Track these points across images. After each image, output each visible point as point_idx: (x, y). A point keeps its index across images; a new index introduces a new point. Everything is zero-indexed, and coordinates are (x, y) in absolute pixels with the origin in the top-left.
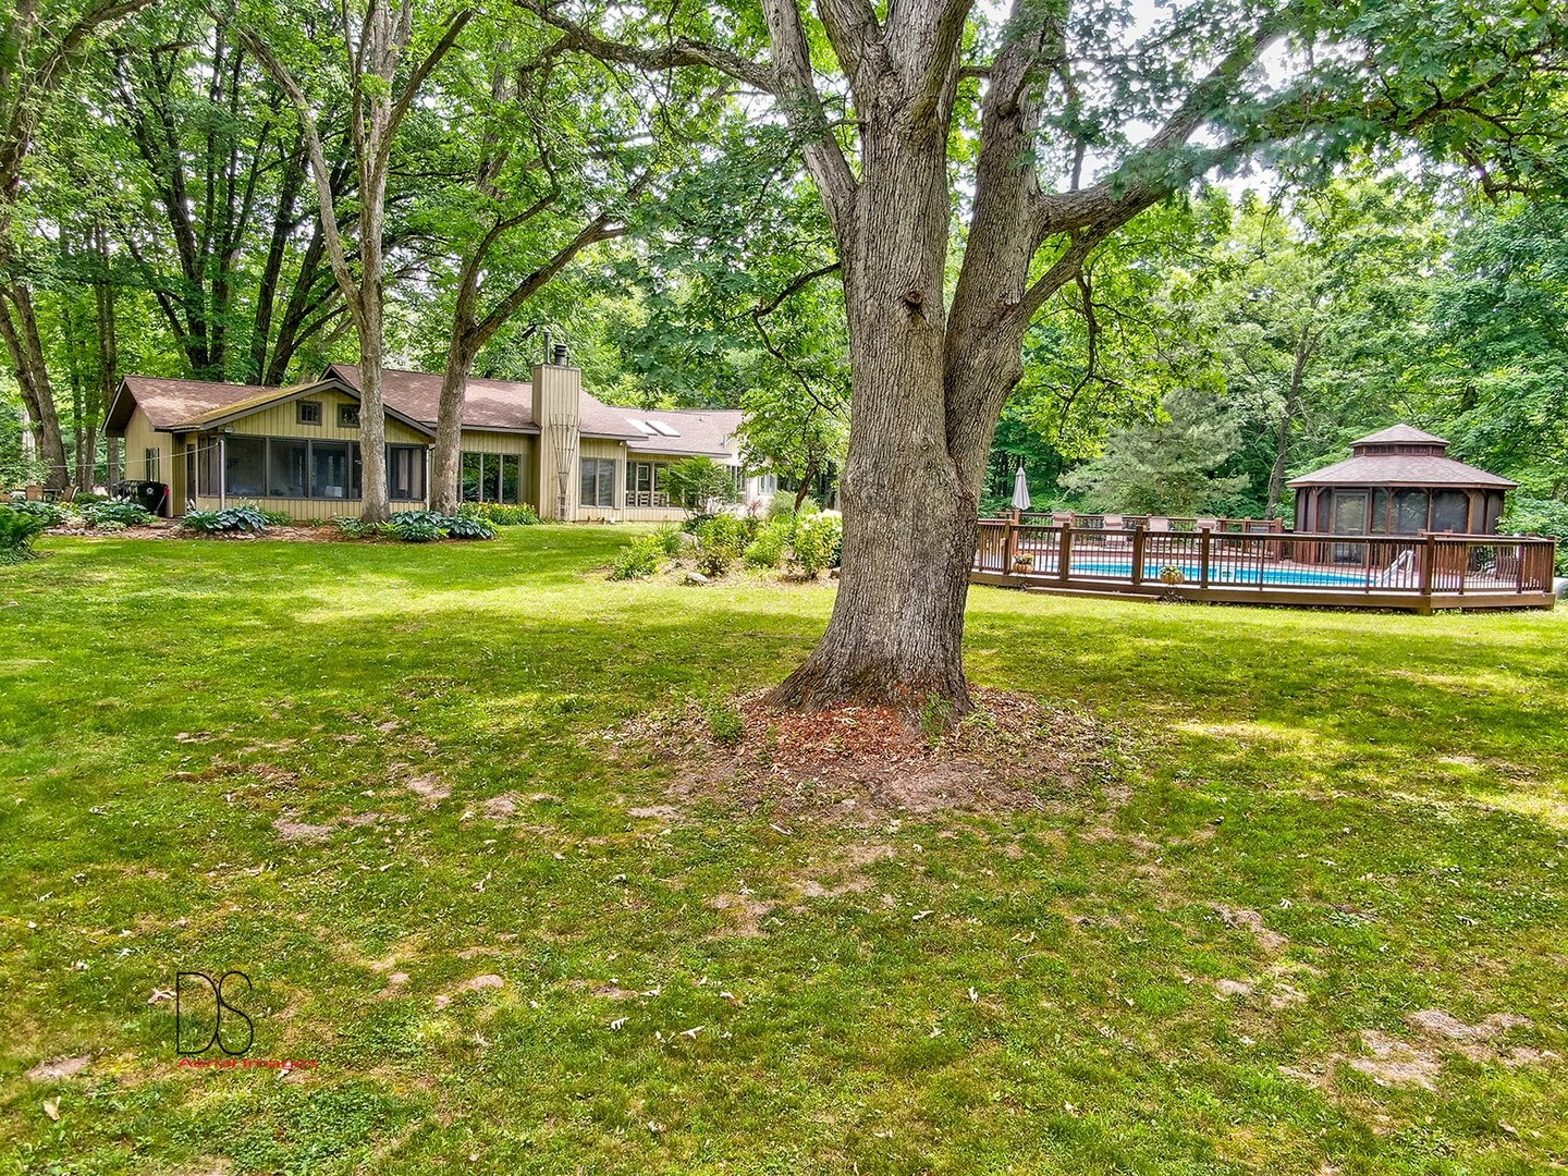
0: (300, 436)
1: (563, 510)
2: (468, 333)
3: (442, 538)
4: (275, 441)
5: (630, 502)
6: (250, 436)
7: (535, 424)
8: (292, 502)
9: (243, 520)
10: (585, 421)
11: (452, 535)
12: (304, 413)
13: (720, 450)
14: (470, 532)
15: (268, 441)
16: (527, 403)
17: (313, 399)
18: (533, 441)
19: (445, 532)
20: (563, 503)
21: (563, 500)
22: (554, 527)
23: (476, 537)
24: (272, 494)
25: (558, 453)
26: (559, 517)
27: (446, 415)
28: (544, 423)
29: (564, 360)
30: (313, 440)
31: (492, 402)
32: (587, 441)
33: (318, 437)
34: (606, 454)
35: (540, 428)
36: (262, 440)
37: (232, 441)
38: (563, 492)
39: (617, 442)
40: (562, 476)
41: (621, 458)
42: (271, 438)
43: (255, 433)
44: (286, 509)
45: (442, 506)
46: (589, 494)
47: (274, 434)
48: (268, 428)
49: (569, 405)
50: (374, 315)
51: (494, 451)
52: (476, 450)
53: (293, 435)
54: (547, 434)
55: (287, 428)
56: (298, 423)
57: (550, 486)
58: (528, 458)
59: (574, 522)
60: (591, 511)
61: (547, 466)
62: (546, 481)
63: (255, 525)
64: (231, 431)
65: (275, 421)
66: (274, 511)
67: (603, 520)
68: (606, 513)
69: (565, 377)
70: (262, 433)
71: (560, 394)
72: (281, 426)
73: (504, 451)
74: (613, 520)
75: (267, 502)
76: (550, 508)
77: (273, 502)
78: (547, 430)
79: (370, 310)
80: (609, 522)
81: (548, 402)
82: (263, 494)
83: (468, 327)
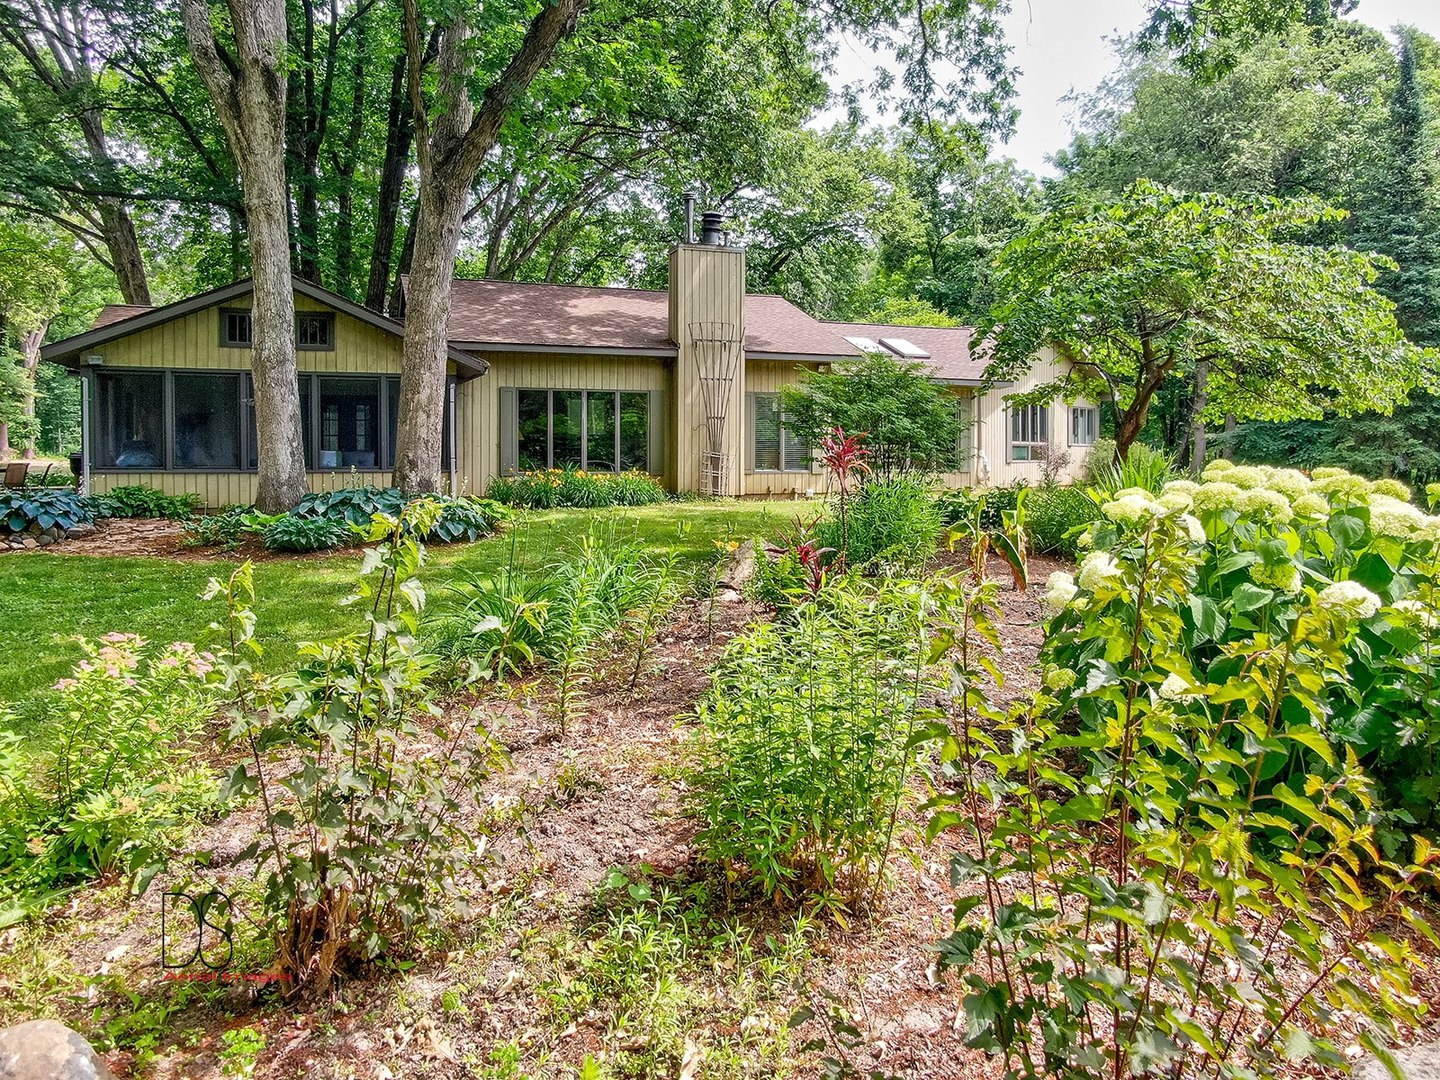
0: (224, 367)
1: (715, 479)
4: (183, 377)
6: (137, 370)
7: (672, 342)
8: (212, 479)
10: (757, 334)
12: (233, 328)
15: (169, 378)
17: (248, 305)
18: (669, 365)
20: (716, 467)
21: (715, 462)
22: (699, 508)
24: (174, 464)
25: (707, 387)
26: (710, 490)
28: (683, 338)
32: (760, 365)
35: (675, 346)
36: (156, 377)
37: (105, 378)
38: (715, 445)
40: (716, 423)
42: (174, 371)
43: (146, 364)
44: (201, 491)
46: (766, 452)
47: (180, 365)
48: (169, 356)
49: (725, 308)
50: (259, 126)
51: (606, 388)
52: (575, 386)
53: (213, 366)
54: (689, 356)
55: (202, 354)
56: (222, 345)
57: (695, 440)
58: (662, 397)
59: (738, 497)
60: (769, 479)
61: (688, 408)
62: (688, 433)
63: (45, 522)
64: (100, 362)
65: (180, 344)
66: (180, 493)
67: (793, 492)
68: (799, 481)
69: (718, 264)
70: (158, 364)
71: (711, 292)
72: (191, 351)
73: (622, 387)
74: (810, 492)
75: (168, 479)
76: (695, 476)
77: (179, 479)
78: (689, 350)
79: (252, 118)
80: (803, 495)
81: (689, 305)
82: (160, 465)
83: (452, 143)
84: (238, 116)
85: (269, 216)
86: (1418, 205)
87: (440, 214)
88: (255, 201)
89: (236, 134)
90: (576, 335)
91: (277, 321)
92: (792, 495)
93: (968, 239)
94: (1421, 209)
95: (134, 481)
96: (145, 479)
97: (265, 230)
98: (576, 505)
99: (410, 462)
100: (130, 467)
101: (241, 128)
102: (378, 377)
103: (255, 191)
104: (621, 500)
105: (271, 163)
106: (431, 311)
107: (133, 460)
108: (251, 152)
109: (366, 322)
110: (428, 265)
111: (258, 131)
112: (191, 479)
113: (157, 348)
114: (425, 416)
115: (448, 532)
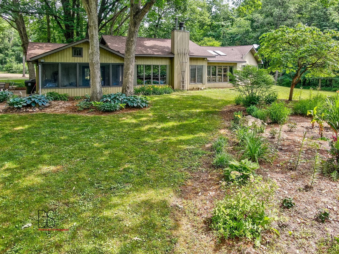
0: (73, 62)
2: (137, 13)
3: (121, 109)
4: (63, 64)
5: (209, 81)
6: (53, 63)
7: (172, 53)
8: (70, 89)
9: (34, 102)
10: (192, 51)
11: (127, 106)
12: (75, 52)
13: (240, 60)
14: (135, 105)
15: (60, 65)
16: (170, 46)
17: (79, 46)
18: (172, 59)
19: (123, 105)
20: (183, 83)
22: (180, 94)
23: (138, 107)
24: (61, 86)
25: (182, 64)
26: (182, 89)
27: (128, 50)
28: (176, 52)
29: (182, 29)
30: (79, 63)
31: (157, 46)
32: (192, 59)
33: (81, 62)
34: (199, 63)
35: (174, 54)
36: (57, 64)
37: (44, 65)
38: (183, 79)
39: (203, 59)
40: (183, 72)
41: (205, 64)
42: (61, 63)
43: (54, 61)
44: (68, 93)
45: (126, 91)
46: (193, 79)
47: (63, 61)
48: (60, 59)
49: (185, 45)
50: (93, 6)
51: (157, 64)
52: (150, 64)
53: (70, 62)
54: (177, 57)
55: (68, 59)
56: (73, 56)
57: (178, 77)
58: (170, 66)
59: (187, 90)
60: (194, 85)
61: (177, 69)
62: (177, 75)
63: (40, 104)
64: (44, 61)
65: (63, 56)
66: (63, 93)
67: (199, 88)
68: (200, 86)
69: (183, 35)
70: (57, 61)
71: (182, 41)
72: (65, 58)
73: (161, 64)
74: (202, 88)
75: (60, 90)
76: (178, 86)
77: (62, 90)
78: (177, 55)
79: (91, 4)
80: (201, 89)
81: (177, 44)
82: (58, 87)
83: (137, 10)
84: (88, 3)
85: (95, 28)
86: (328, 20)
87: (135, 27)
88: (92, 24)
89: (87, 8)
90: (150, 52)
91: (97, 53)
92: (198, 89)
93: (220, 23)
94: (329, 21)
95: (51, 91)
96: (54, 90)
97: (94, 31)
98: (156, 94)
99: (127, 87)
100: (50, 87)
101: (89, 6)
102: (110, 64)
103: (92, 22)
104: (166, 93)
105: (96, 15)
106: (132, 51)
107: (50, 85)
108: (91, 12)
109: (107, 50)
110: (132, 39)
111: (93, 7)
112: (65, 90)
113: (57, 57)
114: (131, 76)
115: (142, 105)
